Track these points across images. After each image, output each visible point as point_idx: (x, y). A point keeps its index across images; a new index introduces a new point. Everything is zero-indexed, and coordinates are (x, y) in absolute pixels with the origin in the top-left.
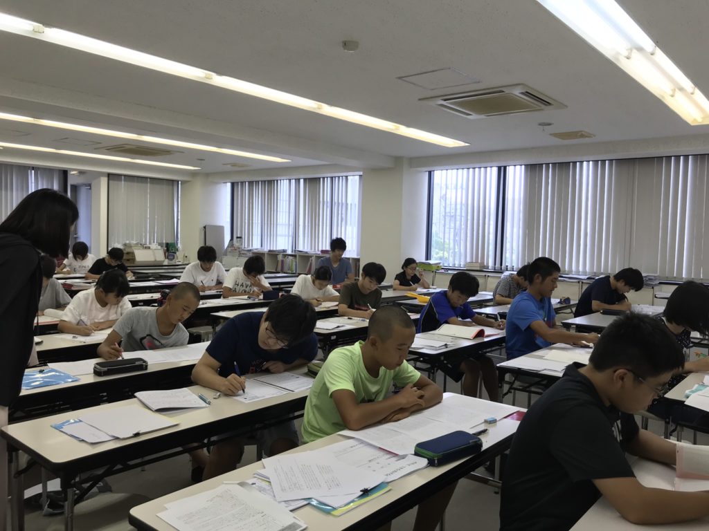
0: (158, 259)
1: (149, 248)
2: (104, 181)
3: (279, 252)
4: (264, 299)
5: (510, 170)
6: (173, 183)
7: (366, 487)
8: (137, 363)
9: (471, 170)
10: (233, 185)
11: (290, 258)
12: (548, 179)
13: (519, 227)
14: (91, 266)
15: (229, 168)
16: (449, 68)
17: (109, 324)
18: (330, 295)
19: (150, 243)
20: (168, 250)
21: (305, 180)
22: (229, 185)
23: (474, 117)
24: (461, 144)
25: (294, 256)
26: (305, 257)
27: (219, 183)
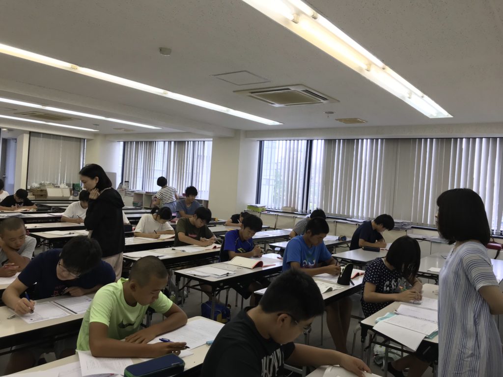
0: (64, 196)
1: (59, 187)
2: (26, 137)
5: (315, 142)
6: (80, 140)
10: (125, 143)
13: (319, 183)
16: (246, 71)
18: (167, 229)
19: (60, 184)
20: (74, 189)
21: (175, 142)
22: (122, 143)
23: (277, 105)
24: (277, 123)
27: (114, 142)
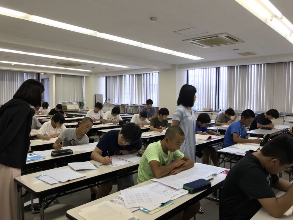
0: (76, 109)
1: (73, 104)
2: (54, 77)
3: (125, 105)
4: (119, 124)
5: (221, 69)
6: (82, 77)
7: (163, 203)
8: (69, 151)
9: (205, 69)
10: (106, 77)
11: (130, 107)
12: (237, 72)
13: (226, 93)
14: (49, 112)
15: (104, 70)
16: (195, 27)
17: (57, 135)
18: (147, 122)
19: (73, 102)
20: (80, 105)
21: (136, 75)
22: (105, 78)
23: (206, 47)
24: (200, 58)
25: (132, 106)
26: (136, 107)
27: (100, 77)
